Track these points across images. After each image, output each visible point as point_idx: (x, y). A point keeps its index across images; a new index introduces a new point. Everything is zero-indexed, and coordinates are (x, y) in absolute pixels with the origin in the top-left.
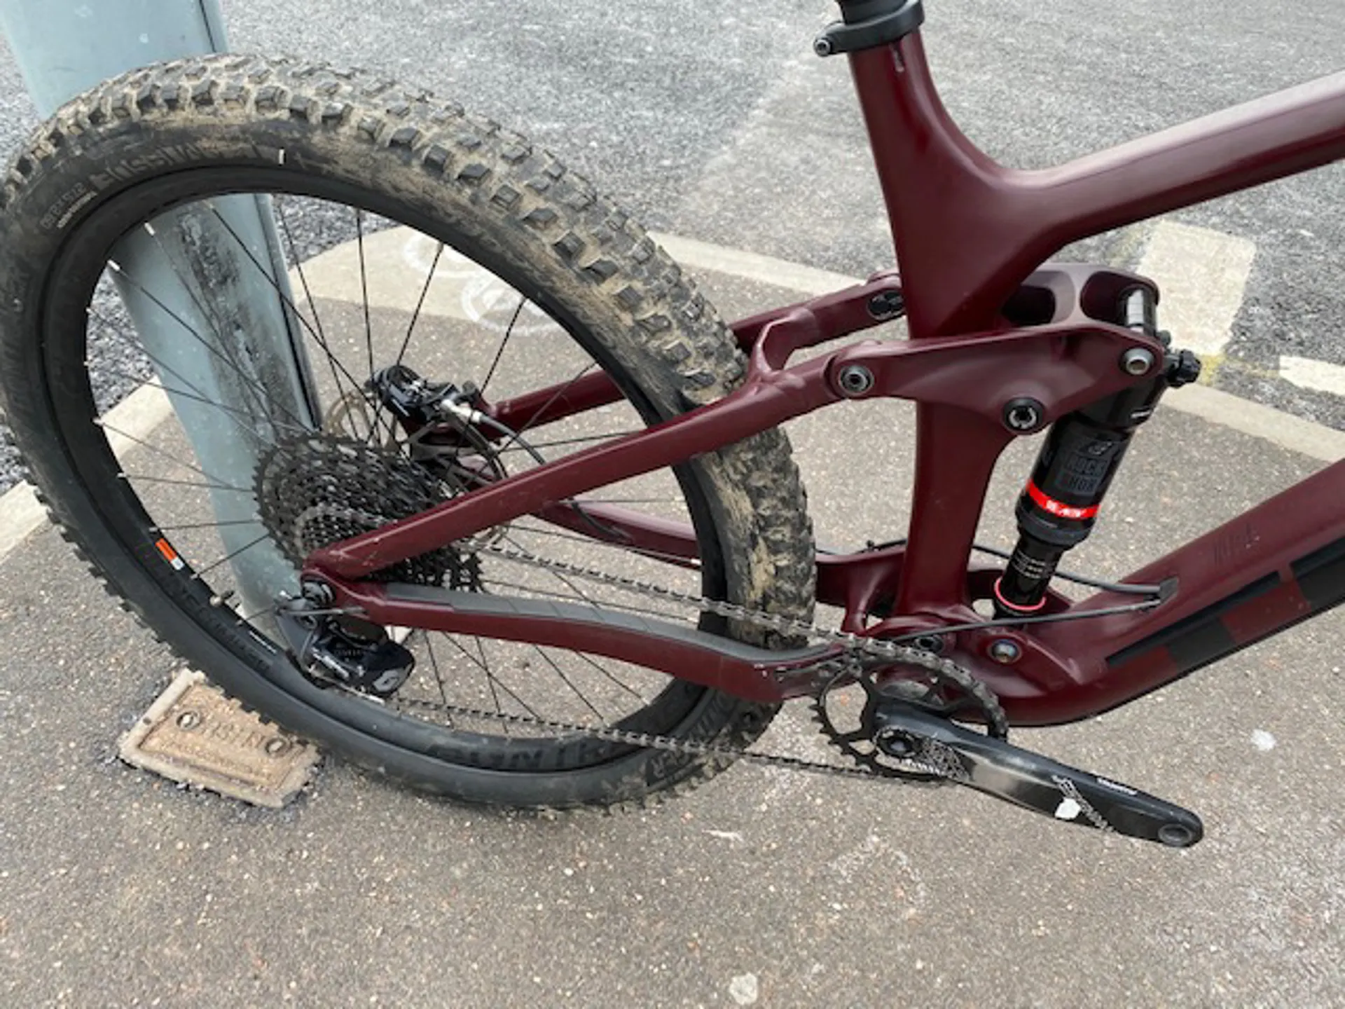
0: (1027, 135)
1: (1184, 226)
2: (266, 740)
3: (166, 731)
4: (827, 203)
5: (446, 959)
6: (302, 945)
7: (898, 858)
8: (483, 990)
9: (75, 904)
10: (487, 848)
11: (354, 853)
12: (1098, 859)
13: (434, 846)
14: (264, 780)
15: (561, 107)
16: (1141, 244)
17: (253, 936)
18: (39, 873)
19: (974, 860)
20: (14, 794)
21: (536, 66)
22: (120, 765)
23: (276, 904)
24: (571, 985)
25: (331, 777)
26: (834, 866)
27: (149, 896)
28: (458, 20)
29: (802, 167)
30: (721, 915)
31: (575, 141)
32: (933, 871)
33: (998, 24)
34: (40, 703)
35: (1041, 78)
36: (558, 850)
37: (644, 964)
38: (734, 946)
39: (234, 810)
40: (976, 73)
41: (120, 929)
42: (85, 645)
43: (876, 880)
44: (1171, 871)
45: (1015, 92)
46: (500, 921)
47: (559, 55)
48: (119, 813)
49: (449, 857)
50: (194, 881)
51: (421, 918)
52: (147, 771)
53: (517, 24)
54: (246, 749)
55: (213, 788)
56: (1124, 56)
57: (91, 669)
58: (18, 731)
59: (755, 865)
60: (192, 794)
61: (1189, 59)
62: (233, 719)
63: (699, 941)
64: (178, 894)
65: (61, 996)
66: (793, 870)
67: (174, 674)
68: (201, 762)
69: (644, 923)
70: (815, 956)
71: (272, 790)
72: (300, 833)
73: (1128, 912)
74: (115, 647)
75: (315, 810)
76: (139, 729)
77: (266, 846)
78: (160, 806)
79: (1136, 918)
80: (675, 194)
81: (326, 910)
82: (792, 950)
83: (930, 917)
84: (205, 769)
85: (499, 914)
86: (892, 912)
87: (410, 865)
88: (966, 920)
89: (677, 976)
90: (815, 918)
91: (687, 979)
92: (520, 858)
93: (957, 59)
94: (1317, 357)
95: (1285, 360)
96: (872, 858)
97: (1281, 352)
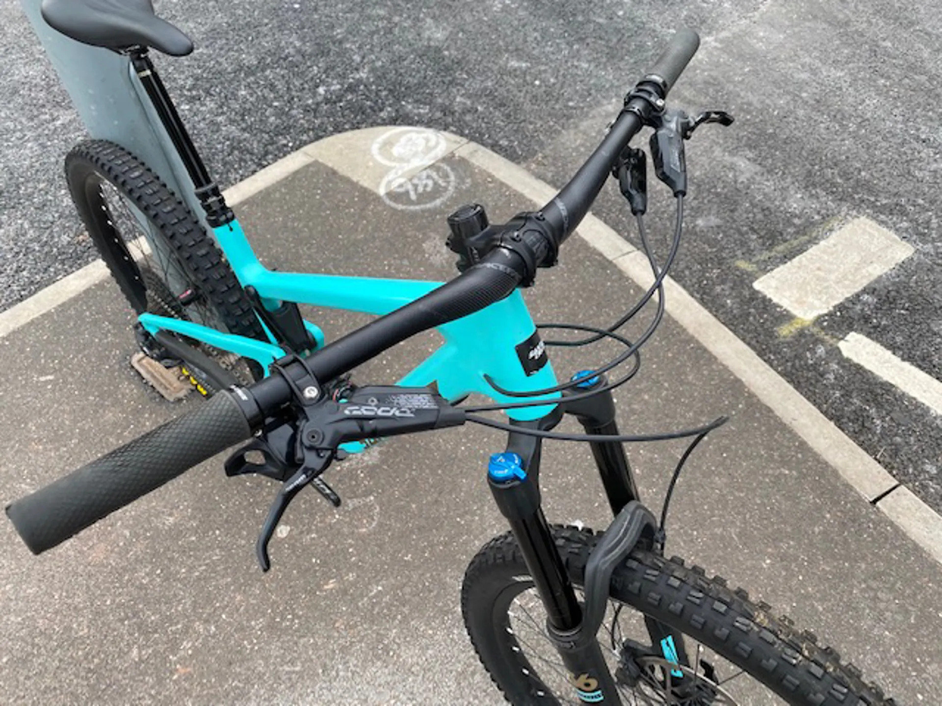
1: (875, 224)
7: (375, 508)
14: (172, 390)
16: (831, 231)
19: (405, 521)
21: (540, 16)
22: (130, 366)
26: (349, 501)
31: (528, 78)
32: (385, 519)
37: (255, 508)
38: (291, 515)
39: (156, 397)
41: (101, 426)
43: (360, 513)
48: (120, 384)
52: (137, 371)
55: (154, 386)
60: (147, 386)
68: (155, 374)
70: (317, 531)
71: (172, 394)
75: (182, 407)
78: (135, 385)
82: (310, 525)
83: (370, 535)
84: (155, 379)
86: (356, 527)
88: (382, 543)
94: (876, 340)
95: (853, 336)
96: (365, 505)
97: (856, 331)
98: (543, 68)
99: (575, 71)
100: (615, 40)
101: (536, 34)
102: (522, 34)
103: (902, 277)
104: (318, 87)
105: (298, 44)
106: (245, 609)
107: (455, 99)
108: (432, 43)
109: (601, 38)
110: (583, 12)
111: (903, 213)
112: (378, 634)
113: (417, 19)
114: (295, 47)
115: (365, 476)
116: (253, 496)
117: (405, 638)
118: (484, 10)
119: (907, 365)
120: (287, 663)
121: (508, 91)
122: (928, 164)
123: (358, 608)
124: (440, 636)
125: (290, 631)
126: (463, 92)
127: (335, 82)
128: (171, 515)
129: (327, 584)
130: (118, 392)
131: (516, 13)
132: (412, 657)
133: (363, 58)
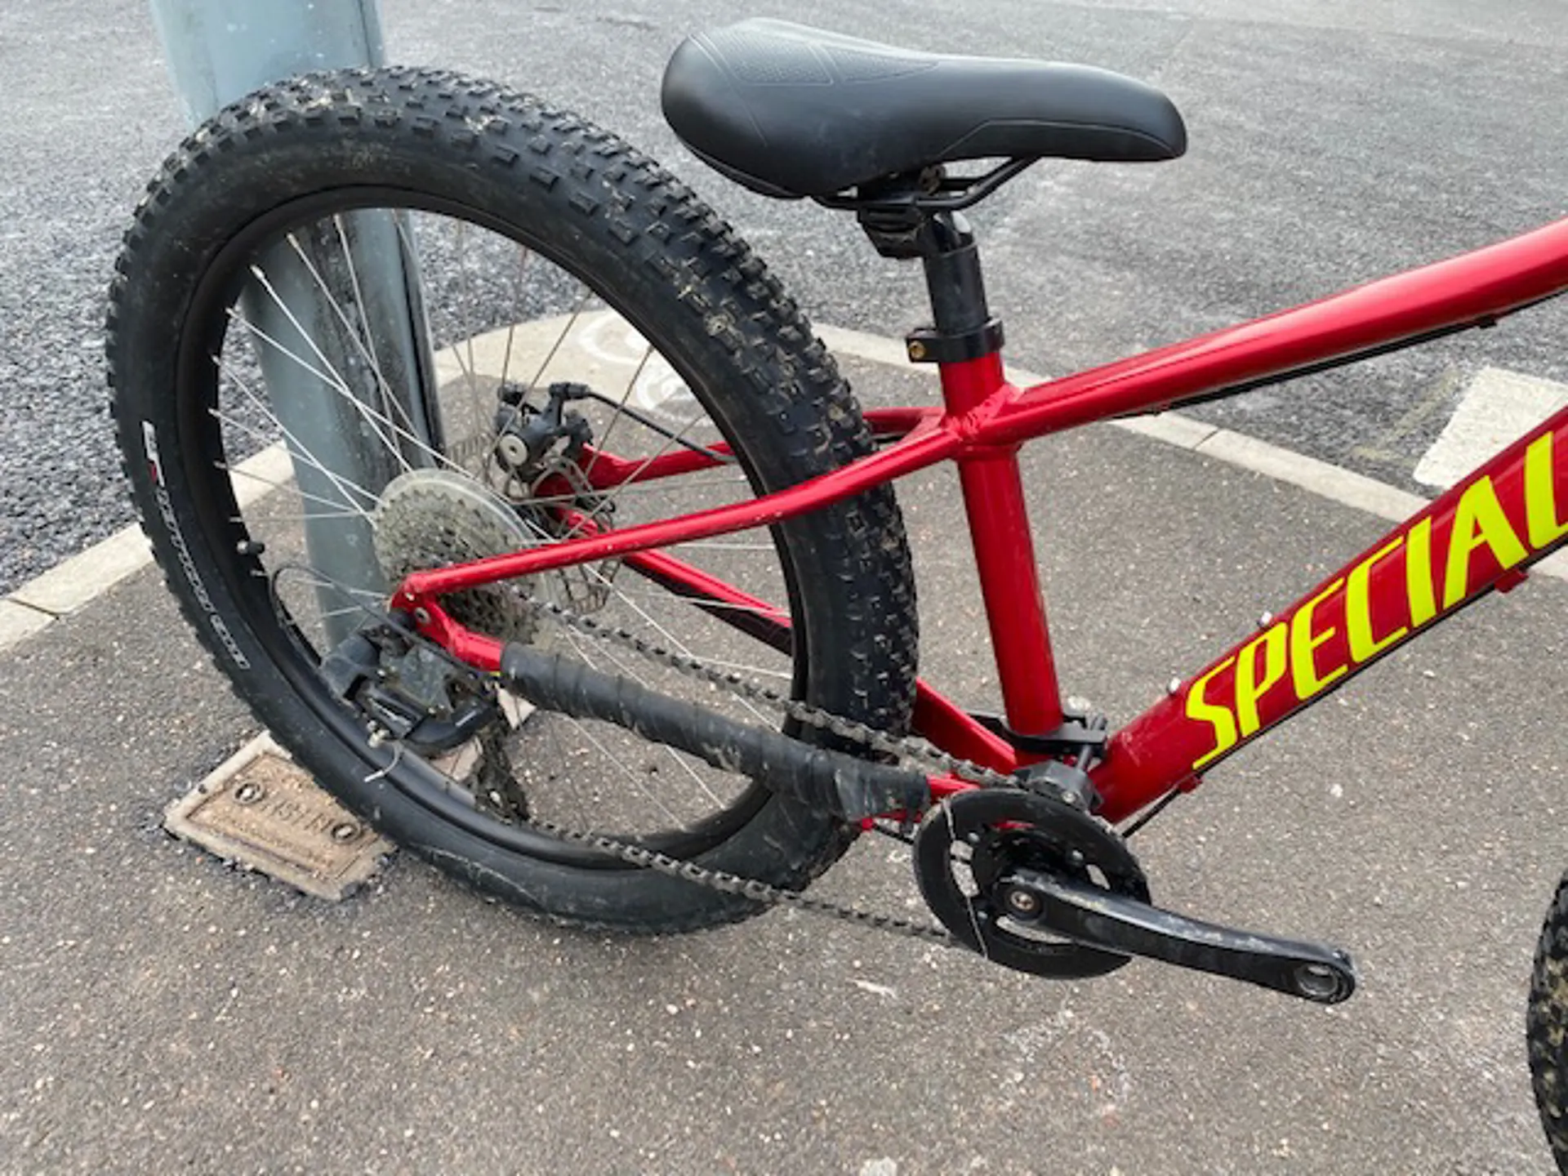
0: (1322, 269)
1: (1513, 374)
2: (334, 824)
3: (224, 804)
4: (1075, 326)
5: (507, 1096)
6: (334, 1058)
7: (1098, 1039)
8: (545, 1138)
9: (78, 981)
10: (577, 971)
11: (415, 959)
12: (1368, 1070)
13: (513, 962)
14: (324, 866)
15: (778, 215)
16: (1458, 390)
17: (279, 1041)
18: (45, 943)
19: (1200, 1053)
20: (37, 853)
22: (163, 833)
23: (313, 1009)
24: (657, 1145)
25: (404, 871)
26: (1013, 1039)
27: (165, 982)
29: (1049, 287)
30: (858, 1084)
31: (789, 248)
32: (1142, 1059)
33: (1293, 157)
34: (87, 758)
35: (1342, 213)
36: (663, 983)
37: (753, 1130)
38: (872, 1122)
39: (283, 898)
40: (1264, 204)
41: (124, 1017)
42: (150, 703)
43: (1066, 1060)
44: (1471, 1096)
45: (1309, 225)
46: (579, 1058)
48: (151, 886)
49: (528, 976)
50: (219, 971)
51: (483, 1045)
52: (191, 842)
54: (309, 832)
55: (263, 869)
56: (1444, 196)
57: (152, 728)
58: (55, 786)
59: (910, 1028)
60: (239, 874)
61: (1524, 203)
62: (300, 798)
63: (827, 1111)
64: (199, 984)
65: (39, 1084)
66: (958, 1038)
67: (242, 742)
68: (255, 840)
69: (759, 1082)
70: (976, 1147)
71: (331, 877)
72: (354, 931)
73: (1407, 1141)
74: (182, 708)
75: (377, 906)
76: (193, 798)
77: (312, 941)
78: (199, 882)
79: (1417, 1151)
80: (896, 307)
81: (370, 1023)
82: (947, 1136)
83: (1134, 1117)
84: (258, 848)
85: (579, 1052)
86: (1084, 1107)
87: (480, 980)
88: (1182, 1127)
89: (793, 1149)
90: (982, 1101)
91: (806, 1156)
92: (615, 987)
93: (1242, 189)
96: (1063, 1036)
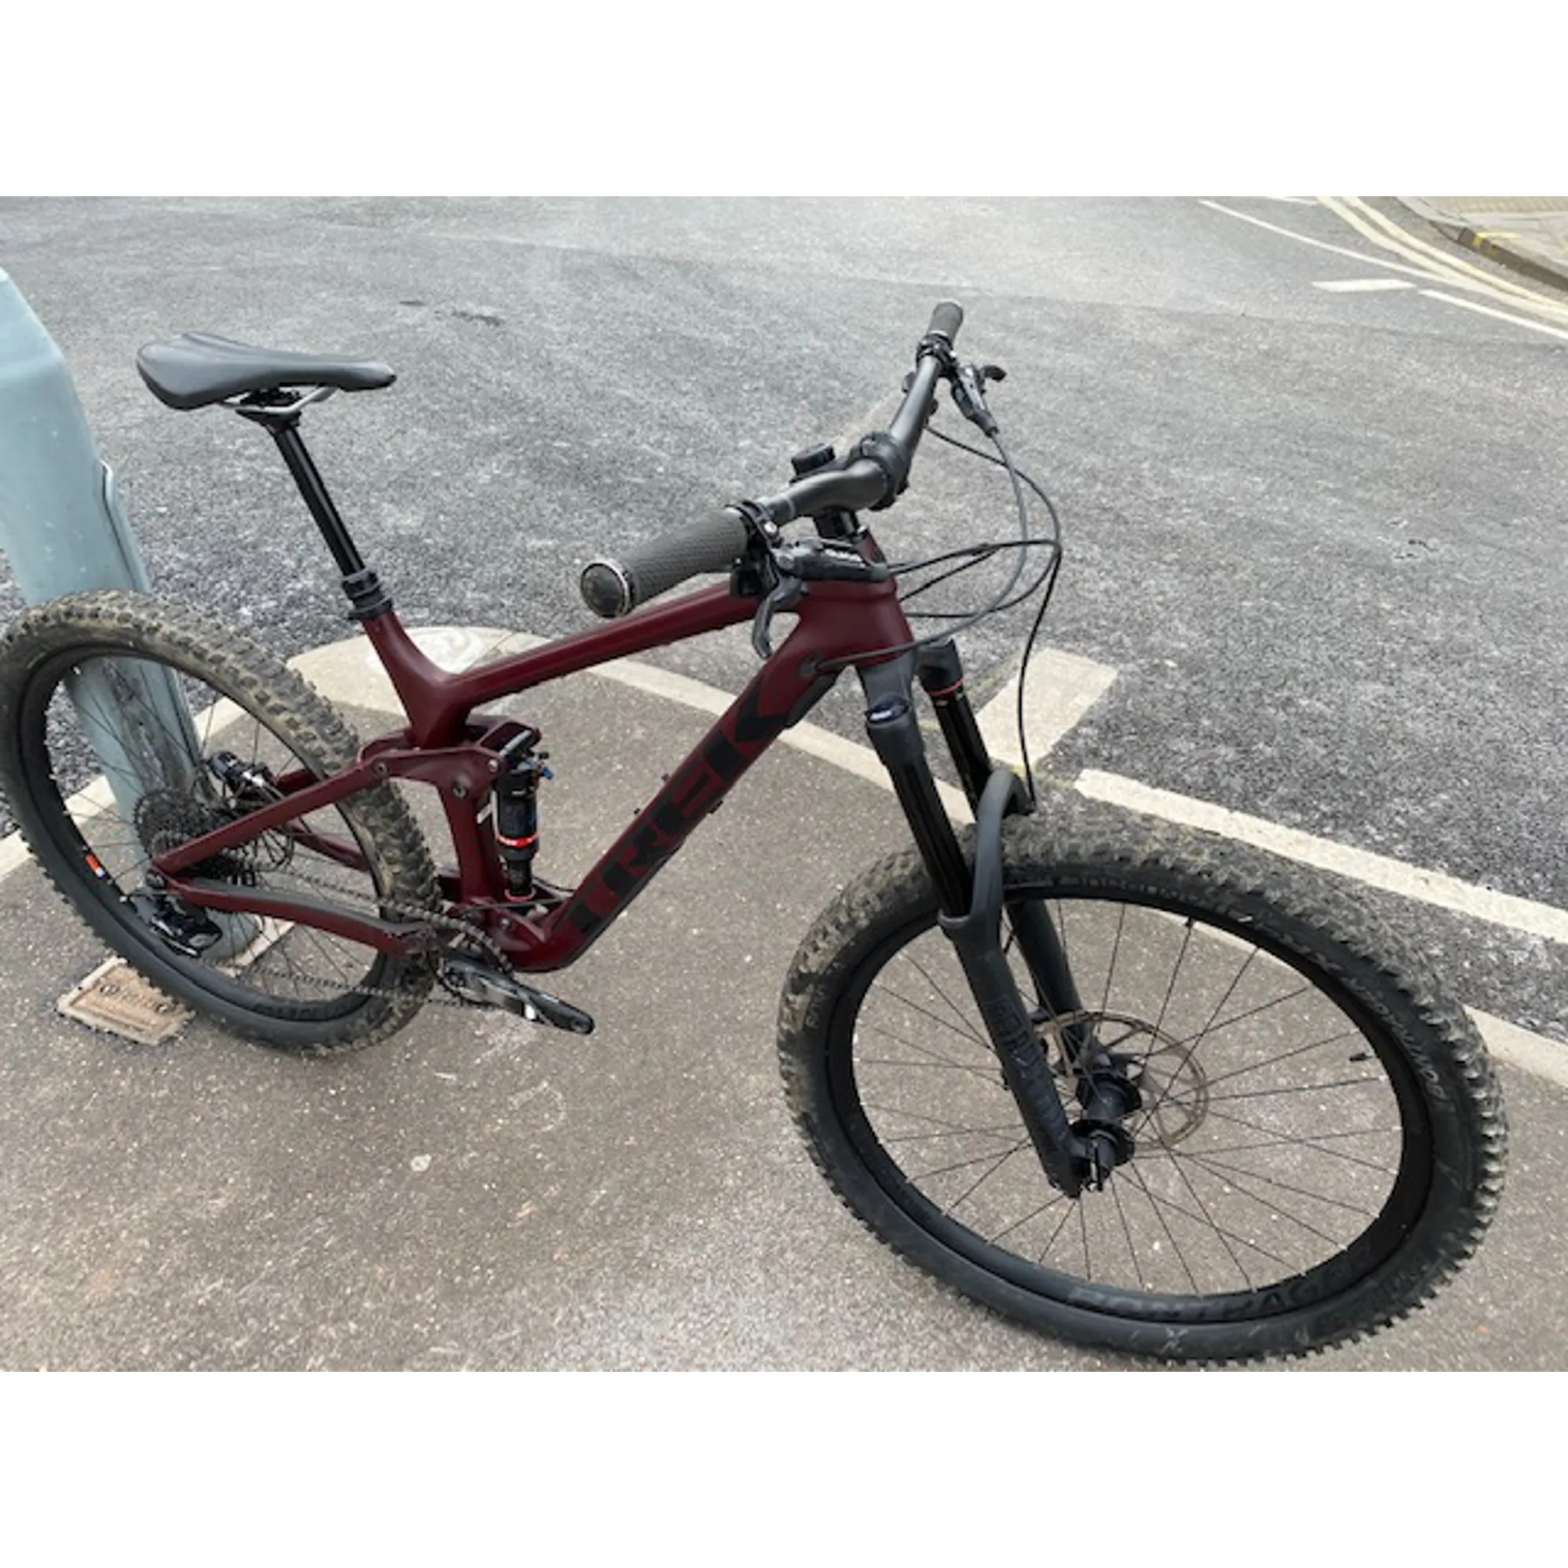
1: (1064, 654)
2: (158, 1004)
3: (92, 996)
11: (197, 1073)
14: (150, 1028)
21: (551, 483)
22: (56, 1014)
23: (137, 1101)
25: (196, 1028)
26: (511, 1099)
27: (57, 1092)
28: (497, 436)
30: (423, 1122)
32: (576, 1105)
34: (11, 972)
36: (330, 1079)
37: (362, 1146)
38: (424, 1140)
39: (125, 1045)
41: (34, 1109)
42: (49, 938)
43: (535, 1108)
46: (278, 1118)
47: (577, 473)
48: (49, 1043)
49: (258, 1079)
50: (88, 1084)
51: (228, 1114)
52: (73, 1018)
53: (548, 441)
54: (143, 1009)
55: (114, 1031)
57: (50, 953)
59: (458, 1095)
60: (100, 1035)
62: (139, 990)
64: (76, 1091)
66: (482, 1100)
67: (105, 959)
68: (111, 1015)
70: (474, 1148)
71: (154, 1033)
72: (164, 1060)
74: (68, 939)
75: (179, 1047)
76: (75, 993)
77: (140, 1067)
78: (77, 1039)
81: (169, 1107)
82: (461, 1144)
83: (561, 1131)
84: (112, 1020)
85: (279, 1114)
86: (536, 1127)
87: (231, 1083)
89: (380, 1153)
90: (485, 1127)
91: (386, 1155)
92: (305, 1082)
94: (1115, 771)
95: (1086, 773)
96: (539, 1096)
97: (1087, 766)
98: (578, 544)
99: (625, 542)
100: (665, 502)
101: (552, 506)
102: (532, 507)
103: (1116, 704)
104: (239, 607)
105: (183, 556)
106: (397, 1283)
107: (464, 594)
108: (402, 532)
109: (645, 501)
110: (609, 472)
111: (1089, 637)
112: (624, 1249)
113: (368, 505)
114: (178, 560)
115: (524, 1061)
116: (352, 1132)
117: (667, 1240)
118: (466, 485)
119: (1159, 792)
120: (496, 1331)
121: (539, 575)
122: (1096, 583)
123: (579, 1226)
124: (715, 1223)
125: (485, 1289)
126: (473, 585)
127: (264, 598)
128: (216, 1196)
129: (520, 1210)
130: (50, 1054)
131: (515, 484)
132: (686, 1260)
133: (300, 561)
